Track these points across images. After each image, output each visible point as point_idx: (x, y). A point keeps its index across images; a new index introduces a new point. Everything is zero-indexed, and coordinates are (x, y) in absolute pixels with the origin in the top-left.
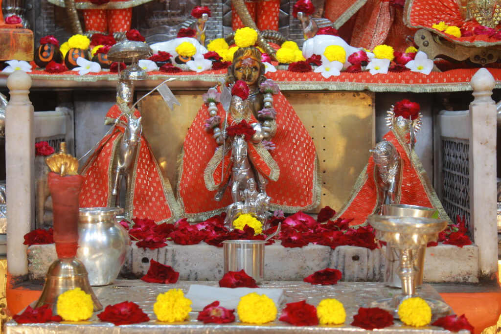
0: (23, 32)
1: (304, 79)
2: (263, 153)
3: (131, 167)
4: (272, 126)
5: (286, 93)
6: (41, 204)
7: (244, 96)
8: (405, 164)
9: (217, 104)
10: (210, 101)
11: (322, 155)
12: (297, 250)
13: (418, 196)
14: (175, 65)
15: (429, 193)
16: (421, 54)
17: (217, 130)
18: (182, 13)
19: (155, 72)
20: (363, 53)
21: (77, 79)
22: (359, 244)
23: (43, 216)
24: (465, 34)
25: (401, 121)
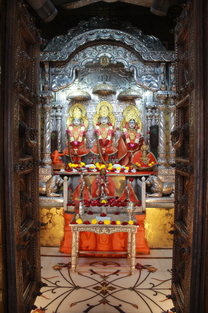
0: (63, 164)
1: (113, 173)
2: (107, 189)
3: (83, 190)
4: (108, 183)
5: (110, 176)
6: (69, 198)
7: (103, 179)
8: (131, 190)
9: (98, 178)
10: (97, 178)
12: (112, 207)
13: (133, 195)
14: (91, 170)
15: (135, 195)
16: (134, 169)
18: (90, 156)
19: (87, 172)
20: (124, 168)
21: (73, 173)
22: (123, 206)
23: (69, 201)
24: (141, 165)
25: (130, 182)
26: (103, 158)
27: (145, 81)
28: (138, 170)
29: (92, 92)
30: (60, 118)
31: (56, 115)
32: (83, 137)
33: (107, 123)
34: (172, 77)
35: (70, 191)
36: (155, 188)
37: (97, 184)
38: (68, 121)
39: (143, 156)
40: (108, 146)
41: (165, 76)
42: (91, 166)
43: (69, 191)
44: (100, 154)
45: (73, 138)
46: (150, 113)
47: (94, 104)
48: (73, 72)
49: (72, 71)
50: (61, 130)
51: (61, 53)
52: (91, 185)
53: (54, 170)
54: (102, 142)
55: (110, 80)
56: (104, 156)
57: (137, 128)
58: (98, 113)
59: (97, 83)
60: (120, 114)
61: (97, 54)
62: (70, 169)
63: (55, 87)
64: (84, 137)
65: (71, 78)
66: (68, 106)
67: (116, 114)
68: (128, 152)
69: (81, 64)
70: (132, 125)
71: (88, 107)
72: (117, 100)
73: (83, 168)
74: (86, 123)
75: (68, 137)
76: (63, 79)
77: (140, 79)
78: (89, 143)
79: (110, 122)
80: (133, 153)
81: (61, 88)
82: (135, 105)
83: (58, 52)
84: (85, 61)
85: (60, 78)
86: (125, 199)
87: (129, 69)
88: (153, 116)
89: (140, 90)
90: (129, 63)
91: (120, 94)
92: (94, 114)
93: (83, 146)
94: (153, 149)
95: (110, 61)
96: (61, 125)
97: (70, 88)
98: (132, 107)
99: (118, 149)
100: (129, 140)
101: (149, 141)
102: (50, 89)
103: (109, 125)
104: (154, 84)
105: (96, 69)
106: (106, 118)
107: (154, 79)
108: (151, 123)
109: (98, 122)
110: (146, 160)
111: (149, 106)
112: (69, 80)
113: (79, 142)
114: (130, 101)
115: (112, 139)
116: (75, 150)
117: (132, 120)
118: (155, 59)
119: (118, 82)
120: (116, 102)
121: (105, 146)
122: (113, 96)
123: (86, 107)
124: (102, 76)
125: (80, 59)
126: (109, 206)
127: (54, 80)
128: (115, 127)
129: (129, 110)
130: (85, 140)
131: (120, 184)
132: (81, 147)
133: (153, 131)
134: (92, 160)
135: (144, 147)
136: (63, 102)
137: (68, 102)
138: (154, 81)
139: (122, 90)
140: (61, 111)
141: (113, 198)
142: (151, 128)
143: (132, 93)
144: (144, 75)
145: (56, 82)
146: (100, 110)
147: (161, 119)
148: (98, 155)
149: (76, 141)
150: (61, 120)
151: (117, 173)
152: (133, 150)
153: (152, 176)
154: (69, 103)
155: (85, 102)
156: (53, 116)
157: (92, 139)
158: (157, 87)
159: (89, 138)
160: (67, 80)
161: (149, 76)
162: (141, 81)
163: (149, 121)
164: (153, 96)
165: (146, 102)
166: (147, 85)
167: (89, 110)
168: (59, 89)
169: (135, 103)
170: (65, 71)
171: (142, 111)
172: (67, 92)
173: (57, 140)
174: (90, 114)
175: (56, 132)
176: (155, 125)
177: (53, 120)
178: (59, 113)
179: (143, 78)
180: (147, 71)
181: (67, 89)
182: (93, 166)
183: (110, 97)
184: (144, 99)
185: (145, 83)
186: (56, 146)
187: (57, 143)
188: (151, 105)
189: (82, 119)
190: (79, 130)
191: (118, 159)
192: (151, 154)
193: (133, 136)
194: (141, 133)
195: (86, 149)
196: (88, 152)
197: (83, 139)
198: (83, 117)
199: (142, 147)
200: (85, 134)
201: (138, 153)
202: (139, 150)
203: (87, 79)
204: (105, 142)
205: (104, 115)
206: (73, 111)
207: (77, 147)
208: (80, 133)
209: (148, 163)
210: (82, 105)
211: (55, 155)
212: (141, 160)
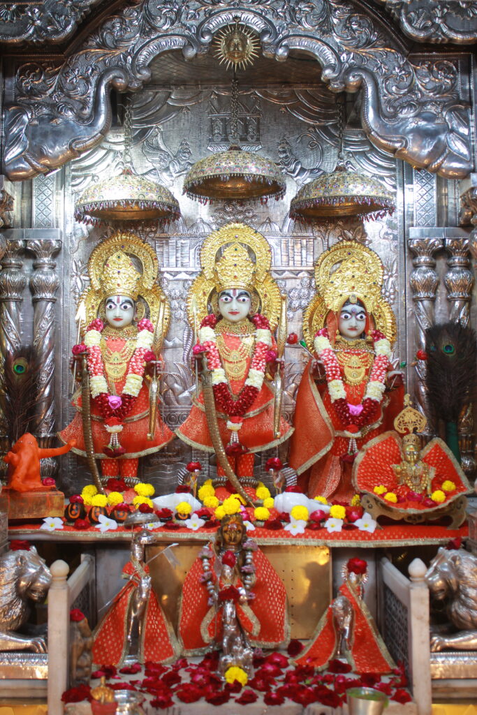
0: (57, 494)
1: (276, 536)
3: (142, 615)
5: (263, 548)
7: (231, 564)
8: (357, 613)
9: (208, 559)
10: (204, 557)
11: (290, 593)
12: (276, 707)
13: (367, 637)
14: (176, 522)
15: (375, 637)
16: (366, 515)
17: (210, 583)
18: (177, 455)
19: (160, 529)
20: (322, 512)
21: (98, 536)
22: (325, 703)
23: (76, 673)
24: (400, 500)
25: (353, 576)
26: (231, 465)
27: (412, 131)
28: (383, 521)
29: (182, 186)
30: (49, 295)
31: (31, 283)
32: (144, 376)
33: (248, 316)
35: (80, 629)
36: (468, 607)
37: (204, 584)
38: (82, 307)
39: (406, 460)
40: (251, 414)
42: (181, 502)
43: (75, 625)
44: (217, 448)
45: (102, 378)
46: (425, 272)
47: (190, 237)
48: (97, 93)
49: (91, 91)
51: (42, 9)
52: (179, 590)
53: (14, 523)
54: (227, 398)
55: (258, 140)
56: (236, 454)
57: (374, 335)
58: (208, 274)
59: (203, 148)
60: (302, 279)
61: (202, 17)
62: (85, 518)
63: (18, 159)
64: (148, 377)
65: (88, 119)
66: (82, 243)
67: (283, 279)
68: (337, 438)
69: (134, 59)
70: (353, 322)
71: (165, 249)
72: (289, 220)
73: (140, 517)
74: (159, 314)
75: (83, 377)
76: (53, 123)
77: (390, 124)
78: (173, 399)
79: (259, 311)
80: (361, 442)
81: (47, 162)
82: (365, 240)
83: (29, 4)
84: (152, 47)
85: (41, 120)
86: (331, 657)
87: (345, 82)
88: (438, 283)
89: (382, 178)
90: (344, 57)
91: (300, 193)
92: (194, 277)
93: (146, 413)
94: (441, 422)
95: (260, 46)
96: (55, 323)
97: (92, 171)
98: (351, 246)
99: (293, 426)
100: (342, 387)
101: (423, 389)
103: (254, 322)
104: (452, 145)
105: (201, 92)
106: (241, 295)
107: (454, 123)
108: (431, 313)
109: (210, 312)
110: (421, 477)
111: (423, 245)
112: (82, 127)
113: (127, 399)
114: (341, 223)
115: (268, 385)
116: (109, 429)
117: (353, 300)
118: (457, 32)
119: (293, 144)
120: (286, 229)
121: (238, 412)
122: (269, 203)
123: (158, 250)
125: (129, 39)
126: (261, 696)
127: (15, 130)
128: (283, 333)
129: (340, 262)
130: (154, 386)
131: (306, 583)
132: (136, 417)
133: (443, 348)
134: (184, 471)
135: (406, 419)
136: (61, 228)
137: (84, 228)
138: (452, 131)
139: (306, 179)
140: (53, 267)
141: (276, 650)
142: (434, 333)
143: (351, 187)
144: (410, 106)
145: (23, 136)
146: (217, 260)
148: (212, 450)
149: (114, 391)
150: (54, 301)
151: (294, 532)
152: (360, 427)
153: (453, 552)
154: (89, 233)
155: (153, 230)
156: (20, 288)
157: (185, 383)
158: (465, 156)
159: (169, 379)
160: (73, 131)
161: (431, 109)
162: (396, 130)
163: (421, 306)
164: (439, 200)
165: (411, 228)
166: (420, 150)
167: (173, 260)
168: (39, 167)
169: (364, 233)
170: (62, 91)
171: (392, 266)
172: (80, 187)
173: (36, 386)
174: (174, 276)
175: (30, 354)
176: (447, 322)
177: (19, 302)
178: (47, 274)
179: (403, 119)
180: (423, 89)
181: (79, 173)
182: (187, 502)
183: (259, 209)
184: (402, 214)
185: (413, 140)
186: (33, 411)
187: (34, 399)
188: (432, 241)
189: (140, 297)
190: (128, 343)
191: (295, 469)
192: (437, 447)
193: (359, 368)
194: (391, 354)
195: (157, 424)
196: (165, 440)
197: (143, 383)
198: (147, 290)
199: (401, 419)
200: (154, 362)
201: (383, 442)
202: (387, 432)
203: (162, 133)
204: (241, 394)
205: (233, 283)
206: (105, 264)
207: (120, 416)
208: (133, 360)
209: (426, 488)
210: (144, 242)
211: (20, 456)
212: (398, 473)
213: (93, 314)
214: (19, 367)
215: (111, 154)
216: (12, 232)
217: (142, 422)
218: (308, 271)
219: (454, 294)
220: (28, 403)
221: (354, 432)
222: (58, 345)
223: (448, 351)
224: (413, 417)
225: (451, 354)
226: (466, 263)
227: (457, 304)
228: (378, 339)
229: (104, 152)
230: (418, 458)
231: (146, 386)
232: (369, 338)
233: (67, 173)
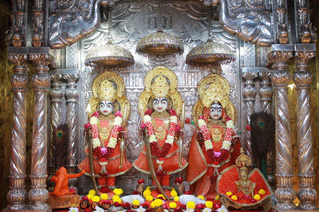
0: (76, 196)
14: (133, 209)
16: (223, 206)
18: (134, 175)
20: (201, 204)
24: (239, 199)
26: (158, 180)
27: (243, 24)
28: (230, 209)
29: (135, 50)
30: (74, 100)
31: (65, 94)
32: (117, 138)
33: (166, 110)
34: (302, 15)
38: (89, 106)
39: (241, 179)
40: (168, 156)
41: (287, 14)
42: (134, 199)
44: (152, 173)
45: (98, 139)
46: (250, 88)
47: (140, 72)
48: (93, 8)
49: (91, 6)
50: (77, 123)
53: (55, 210)
54: (156, 149)
56: (161, 175)
57: (226, 118)
58: (148, 90)
59: (145, 31)
60: (192, 92)
62: (89, 207)
63: (57, 38)
64: (119, 139)
65: (89, 20)
66: (89, 76)
67: (183, 92)
68: (209, 168)
70: (216, 112)
71: (128, 78)
72: (186, 65)
73: (114, 209)
74: (125, 109)
75: (89, 139)
76: (73, 22)
77: (233, 21)
78: (132, 148)
79: (172, 107)
80: (220, 170)
81: (70, 40)
82: (221, 74)
87: (211, 1)
88: (256, 93)
89: (229, 44)
91: (191, 52)
92: (141, 91)
93: (118, 156)
94: (258, 159)
96: (77, 113)
97: (94, 42)
98: (215, 76)
99: (188, 161)
100: (211, 144)
101: (249, 143)
102: (47, 44)
103: (170, 113)
104: (263, 31)
105: (144, 5)
106: (163, 100)
107: (264, 21)
108: (253, 108)
109: (149, 107)
110: (249, 188)
111: (249, 76)
112: (86, 24)
113: (110, 149)
114: (210, 65)
115: (176, 142)
116: (101, 164)
117: (216, 102)
119: (187, 29)
120: (184, 68)
121: (162, 155)
122: (176, 57)
123: (124, 78)
124: (155, 18)
127: (55, 25)
128: (183, 118)
129: (210, 84)
130: (122, 143)
132: (114, 158)
133: (258, 124)
134: (137, 183)
135: (241, 160)
136: (79, 68)
137: (90, 69)
138: (262, 24)
139: (194, 45)
140: (76, 87)
142: (254, 117)
143: (214, 49)
144: (243, 12)
145: (58, 28)
146: (152, 84)
147: (280, 103)
148: (149, 173)
149: (104, 146)
150: (76, 103)
152: (219, 163)
154: (93, 71)
155: (122, 69)
156: (60, 97)
157: (137, 141)
158: (269, 36)
159: (130, 139)
160: (82, 25)
161: (252, 13)
162: (236, 24)
163: (248, 104)
164: (256, 54)
165: (243, 68)
166: (248, 33)
167: (131, 83)
168: (66, 42)
169: (221, 70)
170: (77, 7)
171: (234, 85)
172: (88, 50)
173: (68, 142)
174: (132, 91)
175: (65, 128)
176: (260, 112)
177: (60, 103)
178: (73, 90)
179: (239, 19)
180: (248, 4)
181: (88, 43)
182: (137, 199)
183: (172, 59)
184: (238, 61)
185: (244, 28)
186: (66, 154)
187: (67, 148)
188: (253, 74)
189: (116, 101)
190: (110, 123)
191: (189, 182)
192: (256, 172)
193: (219, 134)
194: (234, 127)
195: (124, 161)
196: (128, 168)
197: (117, 142)
198: (119, 97)
199: (239, 160)
200: (122, 132)
201: (230, 170)
202: (232, 166)
203: (126, 24)
204: (163, 147)
205: (159, 95)
206: (99, 86)
207: (106, 157)
208: (113, 131)
209: (251, 193)
210: (118, 75)
211: (58, 178)
212: (238, 186)
213: (94, 109)
214: (59, 134)
215: (103, 34)
216: (56, 71)
217: (117, 160)
218: (194, 88)
219: (264, 99)
220: (64, 151)
221: (217, 165)
222: (78, 123)
223: (261, 126)
224: (244, 159)
225: (262, 127)
226: (269, 84)
227: (265, 103)
228: (228, 121)
229: (99, 33)
230: (247, 178)
231: (118, 143)
232: (224, 120)
233: (82, 43)
